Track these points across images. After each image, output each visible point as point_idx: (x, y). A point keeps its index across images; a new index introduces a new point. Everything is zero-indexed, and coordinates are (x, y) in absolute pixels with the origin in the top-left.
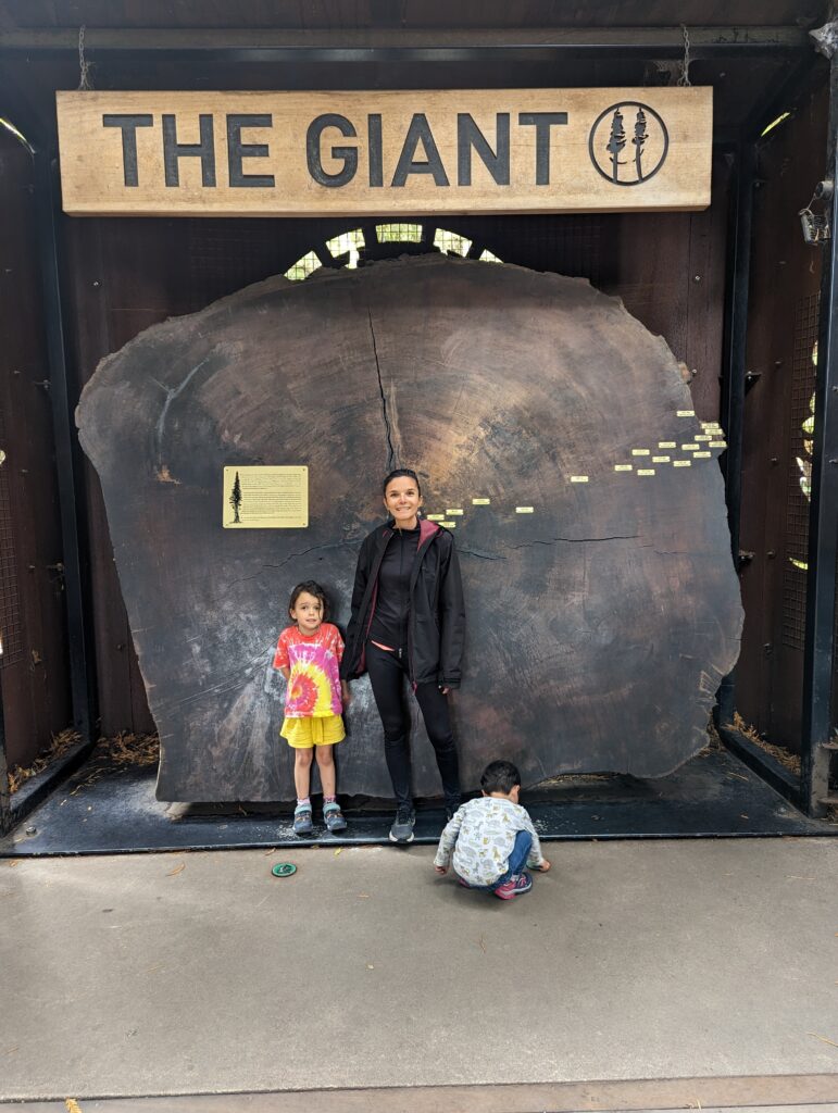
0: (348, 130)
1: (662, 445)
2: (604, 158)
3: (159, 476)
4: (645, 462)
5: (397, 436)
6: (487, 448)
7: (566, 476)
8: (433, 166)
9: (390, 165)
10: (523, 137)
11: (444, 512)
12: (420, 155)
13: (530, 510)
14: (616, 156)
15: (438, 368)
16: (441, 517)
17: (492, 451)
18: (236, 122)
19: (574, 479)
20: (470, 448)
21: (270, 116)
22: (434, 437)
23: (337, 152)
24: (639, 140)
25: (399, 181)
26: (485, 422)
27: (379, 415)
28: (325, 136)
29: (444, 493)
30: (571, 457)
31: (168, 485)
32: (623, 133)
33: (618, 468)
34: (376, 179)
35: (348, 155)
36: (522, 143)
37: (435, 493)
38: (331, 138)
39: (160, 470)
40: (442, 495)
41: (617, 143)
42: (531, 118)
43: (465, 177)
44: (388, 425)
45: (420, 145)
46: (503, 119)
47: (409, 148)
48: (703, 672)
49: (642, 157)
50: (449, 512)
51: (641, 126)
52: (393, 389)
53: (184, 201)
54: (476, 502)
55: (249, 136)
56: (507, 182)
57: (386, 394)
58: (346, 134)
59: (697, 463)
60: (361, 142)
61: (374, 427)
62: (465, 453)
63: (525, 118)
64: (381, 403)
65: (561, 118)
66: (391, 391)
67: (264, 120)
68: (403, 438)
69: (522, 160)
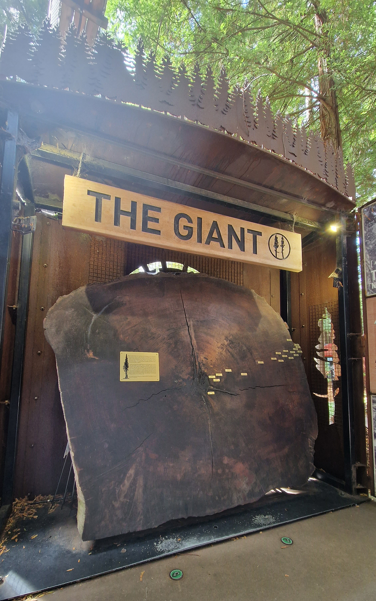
0: (190, 221)
1: (284, 351)
2: (273, 249)
3: (88, 355)
4: (280, 357)
5: (194, 342)
6: (228, 349)
7: (256, 361)
8: (219, 239)
9: (205, 236)
10: (249, 237)
11: (215, 375)
12: (215, 235)
13: (246, 374)
14: (276, 249)
15: (208, 315)
16: (214, 377)
17: (230, 350)
18: (146, 208)
19: (259, 362)
20: (222, 348)
21: (161, 208)
22: (208, 343)
23: (186, 227)
24: (282, 246)
25: (208, 243)
26: (226, 338)
27: (187, 332)
28: (181, 221)
29: (214, 366)
30: (257, 354)
31: (92, 360)
32: (278, 243)
33: (272, 359)
34: (200, 240)
35: (190, 229)
36: (248, 239)
37: (211, 366)
38: (183, 222)
39: (88, 351)
40: (213, 367)
41: (276, 246)
42: (251, 231)
43: (230, 247)
44: (190, 337)
45: (215, 232)
46: (242, 230)
47: (211, 233)
48: (309, 439)
49: (283, 251)
50: (217, 375)
51: (283, 242)
52: (191, 322)
53: (121, 232)
54: (226, 370)
55: (151, 213)
56: (244, 251)
57: (189, 324)
58: (189, 222)
59: (295, 357)
60: (195, 226)
61: (185, 337)
62: (221, 350)
63: (249, 231)
64: (187, 328)
65: (260, 234)
66: (191, 323)
67: (159, 210)
68: (197, 343)
69: (249, 245)
